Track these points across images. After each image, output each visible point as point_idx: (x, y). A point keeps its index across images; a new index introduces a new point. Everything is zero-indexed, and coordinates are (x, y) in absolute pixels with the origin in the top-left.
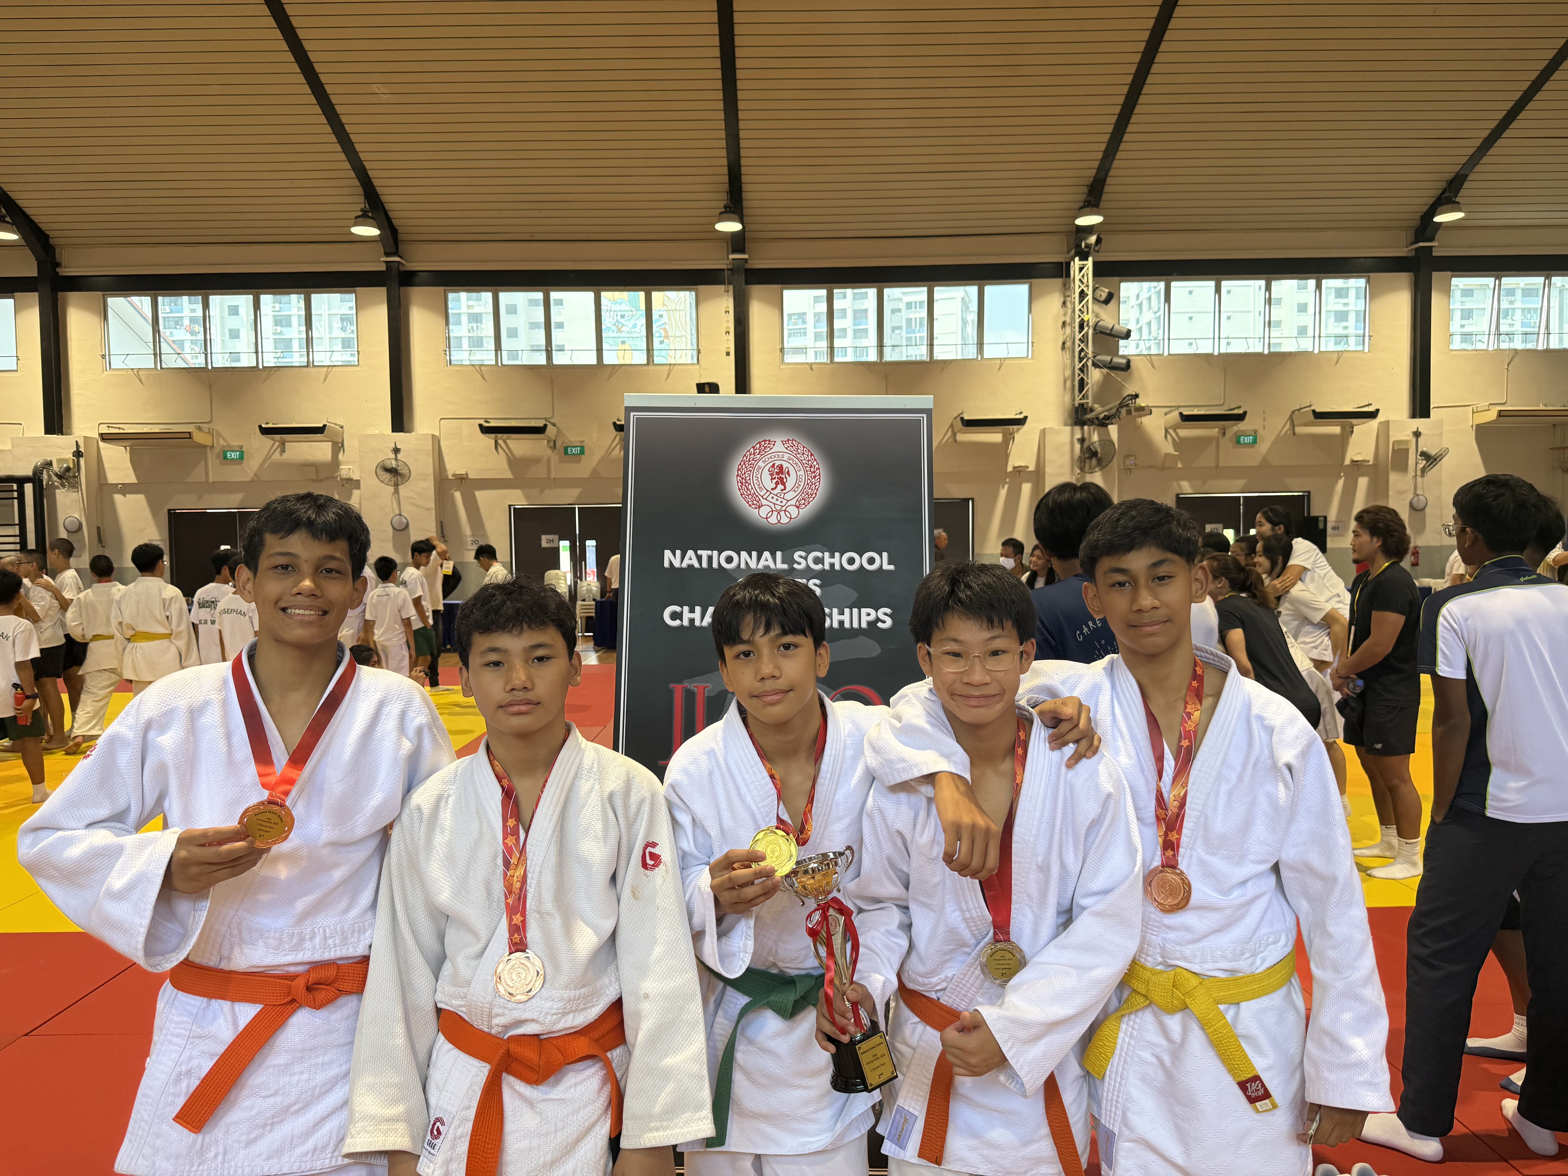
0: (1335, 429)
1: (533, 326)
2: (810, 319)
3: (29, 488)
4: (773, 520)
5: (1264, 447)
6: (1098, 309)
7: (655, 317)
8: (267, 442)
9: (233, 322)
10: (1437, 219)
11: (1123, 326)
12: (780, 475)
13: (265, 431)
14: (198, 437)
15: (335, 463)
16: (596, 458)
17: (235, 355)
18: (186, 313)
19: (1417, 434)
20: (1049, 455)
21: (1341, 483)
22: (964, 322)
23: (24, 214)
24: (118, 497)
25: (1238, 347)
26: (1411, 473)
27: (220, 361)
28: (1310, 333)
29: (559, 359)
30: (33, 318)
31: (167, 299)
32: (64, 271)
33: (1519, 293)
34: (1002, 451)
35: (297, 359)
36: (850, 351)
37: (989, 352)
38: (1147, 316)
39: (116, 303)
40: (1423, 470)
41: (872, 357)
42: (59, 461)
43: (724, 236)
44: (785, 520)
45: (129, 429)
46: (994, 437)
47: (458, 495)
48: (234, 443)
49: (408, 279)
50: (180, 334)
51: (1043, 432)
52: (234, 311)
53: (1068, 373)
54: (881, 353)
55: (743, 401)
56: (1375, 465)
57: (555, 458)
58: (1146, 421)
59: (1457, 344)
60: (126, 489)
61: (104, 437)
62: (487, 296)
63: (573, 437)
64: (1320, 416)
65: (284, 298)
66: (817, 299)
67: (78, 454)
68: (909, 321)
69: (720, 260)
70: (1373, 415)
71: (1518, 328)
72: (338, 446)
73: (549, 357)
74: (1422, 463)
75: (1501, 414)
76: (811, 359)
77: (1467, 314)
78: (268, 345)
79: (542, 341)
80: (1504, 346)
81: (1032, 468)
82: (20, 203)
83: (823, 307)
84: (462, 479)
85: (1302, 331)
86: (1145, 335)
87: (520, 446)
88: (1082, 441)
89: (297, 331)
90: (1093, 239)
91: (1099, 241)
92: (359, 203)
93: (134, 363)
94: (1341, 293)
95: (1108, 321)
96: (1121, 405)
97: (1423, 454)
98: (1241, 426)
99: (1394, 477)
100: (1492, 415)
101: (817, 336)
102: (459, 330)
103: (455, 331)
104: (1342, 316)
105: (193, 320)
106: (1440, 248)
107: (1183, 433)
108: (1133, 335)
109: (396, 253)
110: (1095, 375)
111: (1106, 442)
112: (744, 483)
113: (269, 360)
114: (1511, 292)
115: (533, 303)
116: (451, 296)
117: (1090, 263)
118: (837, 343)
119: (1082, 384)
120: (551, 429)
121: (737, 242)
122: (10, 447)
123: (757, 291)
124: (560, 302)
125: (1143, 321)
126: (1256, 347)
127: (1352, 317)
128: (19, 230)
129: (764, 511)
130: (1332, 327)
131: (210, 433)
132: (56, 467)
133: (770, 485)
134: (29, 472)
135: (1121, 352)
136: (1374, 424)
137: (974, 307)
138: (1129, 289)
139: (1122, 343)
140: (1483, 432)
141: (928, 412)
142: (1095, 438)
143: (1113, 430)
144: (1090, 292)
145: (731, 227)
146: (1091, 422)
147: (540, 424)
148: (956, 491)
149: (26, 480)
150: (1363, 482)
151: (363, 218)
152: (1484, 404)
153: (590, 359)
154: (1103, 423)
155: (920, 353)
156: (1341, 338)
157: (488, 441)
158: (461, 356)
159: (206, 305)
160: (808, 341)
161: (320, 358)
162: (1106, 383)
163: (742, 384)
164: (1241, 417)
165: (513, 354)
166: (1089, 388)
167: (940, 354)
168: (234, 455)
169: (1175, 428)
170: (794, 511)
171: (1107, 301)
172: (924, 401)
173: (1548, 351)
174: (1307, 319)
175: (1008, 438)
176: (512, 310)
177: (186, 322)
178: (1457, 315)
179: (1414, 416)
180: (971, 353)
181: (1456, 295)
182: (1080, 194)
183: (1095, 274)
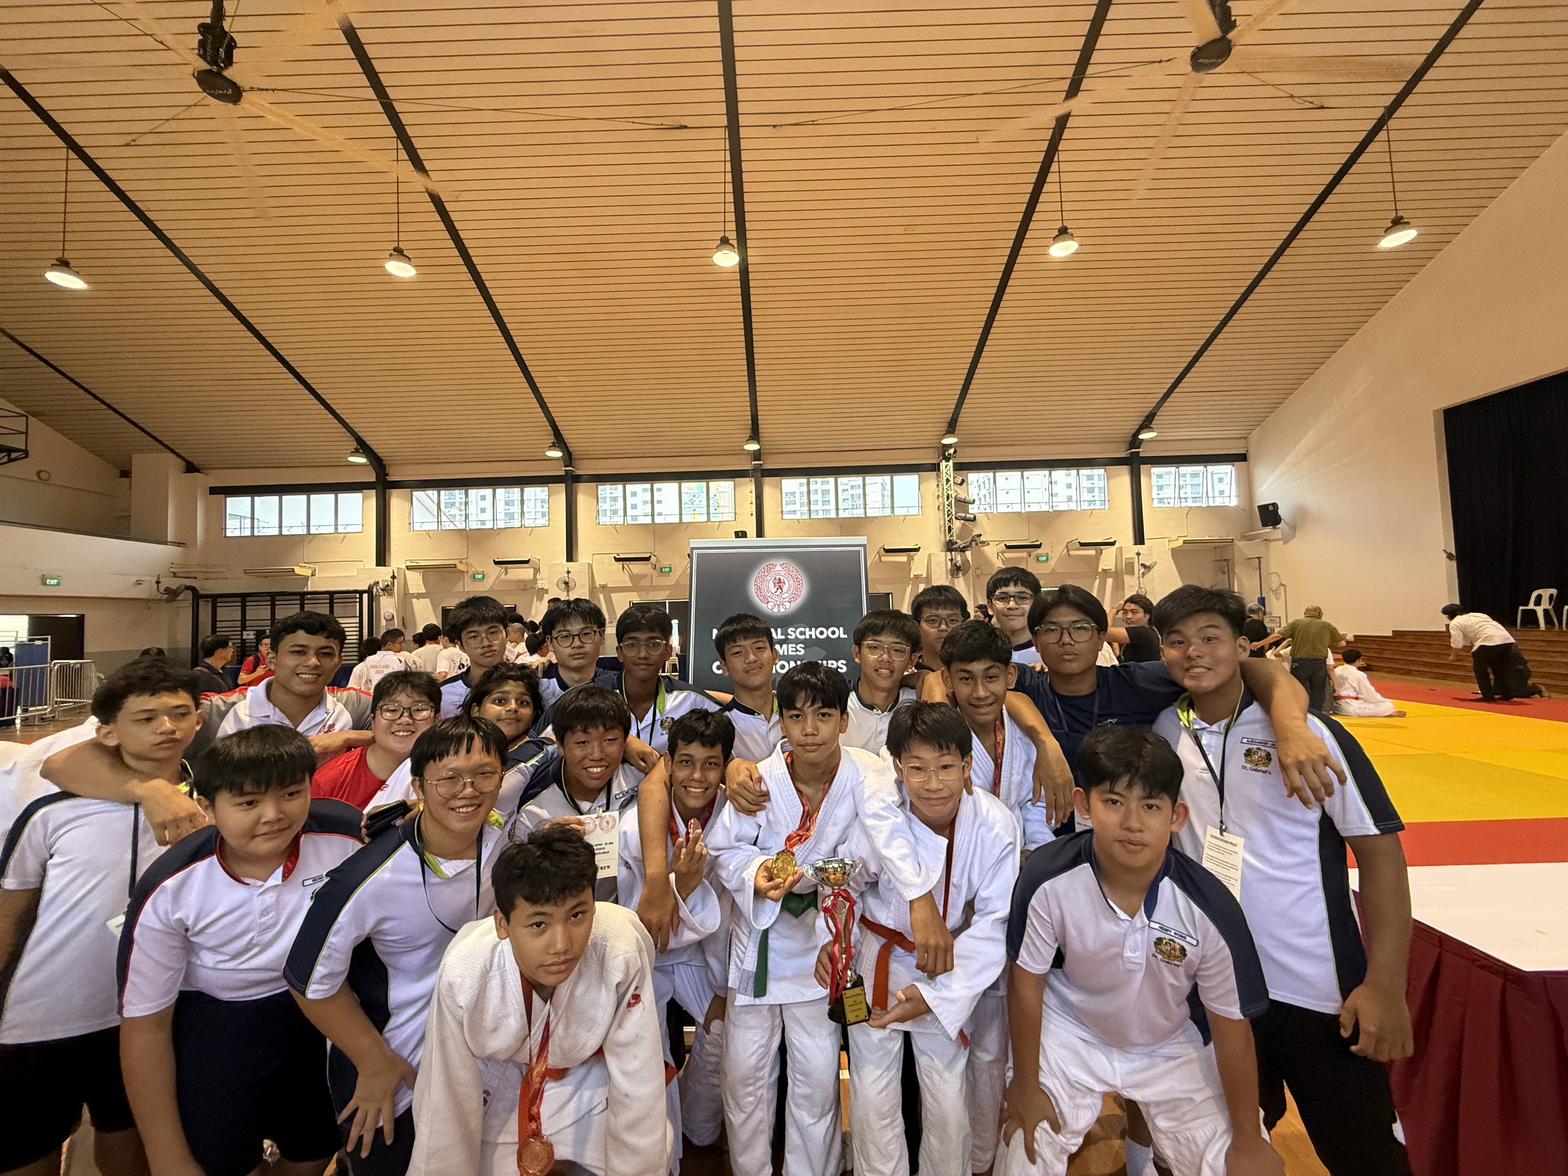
0: (1092, 552)
1: (645, 502)
2: (798, 495)
3: (365, 596)
4: (776, 610)
5: (1052, 563)
6: (956, 488)
7: (711, 495)
8: (498, 568)
9: (482, 504)
10: (1141, 437)
11: (970, 498)
12: (779, 584)
13: (496, 563)
14: (460, 567)
15: (535, 580)
16: (678, 574)
17: (483, 522)
18: (458, 500)
19: (1138, 554)
20: (934, 568)
21: (1097, 581)
22: (883, 496)
23: (371, 450)
24: (414, 601)
25: (1035, 508)
26: (1136, 576)
27: (473, 525)
28: (1074, 499)
29: (658, 520)
30: (372, 503)
31: (447, 492)
32: (389, 479)
33: (1188, 476)
34: (908, 565)
35: (517, 523)
36: (820, 512)
37: (897, 512)
38: (983, 492)
39: (418, 494)
40: (1143, 574)
41: (833, 515)
42: (384, 581)
43: (749, 452)
44: (782, 610)
45: (422, 563)
46: (902, 558)
47: (601, 596)
48: (480, 570)
49: (578, 479)
50: (454, 511)
51: (930, 555)
52: (483, 498)
53: (942, 523)
54: (837, 514)
55: (760, 542)
56: (1116, 572)
57: (655, 574)
58: (986, 549)
59: (1156, 504)
60: (419, 596)
61: (408, 568)
62: (620, 487)
63: (665, 563)
64: (1083, 545)
65: (511, 490)
66: (801, 485)
67: (394, 577)
68: (852, 495)
69: (747, 465)
70: (1113, 544)
71: (1189, 495)
72: (537, 571)
73: (653, 519)
74: (1142, 570)
75: (1185, 542)
76: (798, 516)
77: (1160, 488)
78: (500, 516)
79: (649, 511)
80: (1183, 505)
81: (924, 575)
82: (368, 443)
83: (805, 489)
84: (604, 587)
85: (1070, 499)
86: (983, 502)
87: (637, 568)
88: (951, 560)
89: (516, 508)
90: (952, 451)
91: (955, 452)
92: (552, 439)
93: (426, 527)
94: (1090, 478)
95: (962, 496)
96: (972, 540)
97: (1143, 565)
98: (1039, 551)
99: (1127, 578)
100: (1180, 543)
101: (802, 505)
102: (604, 506)
103: (603, 506)
104: (1091, 490)
105: (461, 503)
106: (1143, 452)
107: (1007, 555)
108: (977, 502)
109: (570, 466)
110: (957, 524)
111: (965, 561)
112: (759, 589)
113: (501, 524)
114: (1184, 475)
115: (645, 490)
116: (600, 487)
117: (951, 463)
118: (813, 508)
119: (950, 529)
120: (653, 559)
121: (757, 455)
122: (355, 574)
123: (767, 481)
124: (659, 490)
125: (981, 495)
126: (1045, 508)
127: (1096, 490)
128: (367, 457)
129: (770, 605)
130: (1086, 496)
131: (467, 564)
132: (381, 585)
133: (773, 590)
134: (366, 588)
135: (971, 511)
136: (1114, 548)
137: (888, 487)
138: (973, 477)
139: (970, 506)
140: (1176, 553)
141: (864, 546)
142: (959, 558)
143: (968, 554)
144: (951, 479)
145: (753, 447)
146: (956, 550)
147: (647, 555)
148: (882, 589)
149: (365, 592)
150: (1110, 581)
151: (553, 446)
152: (1174, 537)
153: (676, 520)
154: (963, 550)
155: (859, 513)
156: (1090, 502)
157: (619, 565)
158: (603, 520)
159: (467, 496)
160: (797, 507)
161: (528, 523)
162: (963, 528)
163: (760, 533)
164: (1039, 546)
165: (634, 518)
166: (955, 531)
167: (870, 514)
168: (480, 576)
169: (1002, 553)
170: (788, 605)
171: (961, 484)
172: (862, 540)
173: (1209, 507)
174: (1072, 492)
175: (910, 559)
176: (634, 494)
177: (457, 504)
178: (1155, 489)
179: (1136, 544)
180: (888, 512)
181: (1154, 477)
182: (944, 427)
183: (955, 469)
